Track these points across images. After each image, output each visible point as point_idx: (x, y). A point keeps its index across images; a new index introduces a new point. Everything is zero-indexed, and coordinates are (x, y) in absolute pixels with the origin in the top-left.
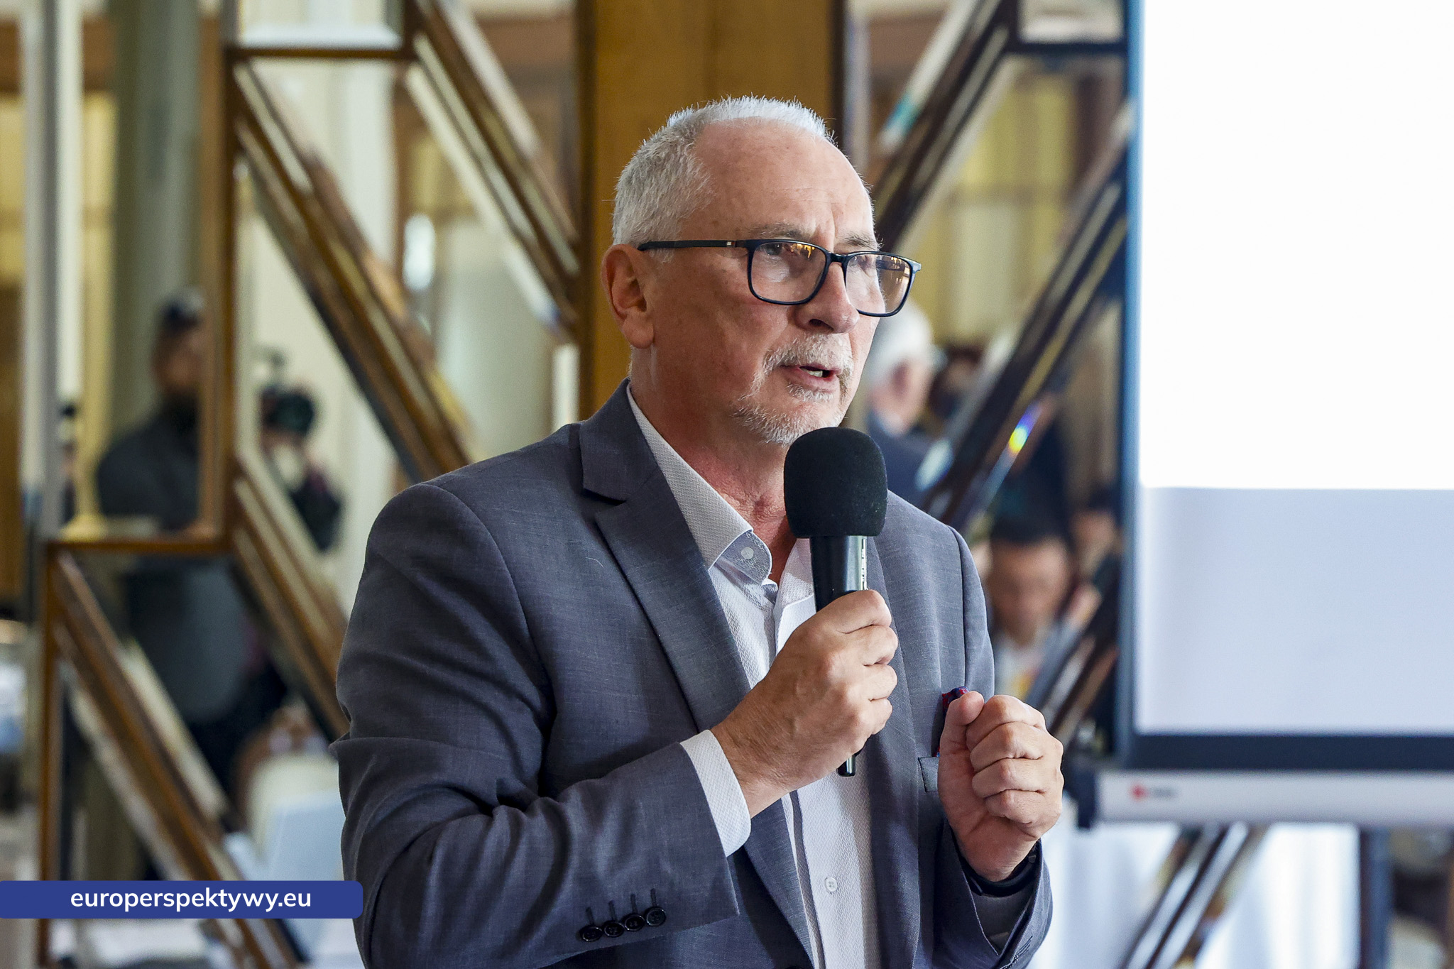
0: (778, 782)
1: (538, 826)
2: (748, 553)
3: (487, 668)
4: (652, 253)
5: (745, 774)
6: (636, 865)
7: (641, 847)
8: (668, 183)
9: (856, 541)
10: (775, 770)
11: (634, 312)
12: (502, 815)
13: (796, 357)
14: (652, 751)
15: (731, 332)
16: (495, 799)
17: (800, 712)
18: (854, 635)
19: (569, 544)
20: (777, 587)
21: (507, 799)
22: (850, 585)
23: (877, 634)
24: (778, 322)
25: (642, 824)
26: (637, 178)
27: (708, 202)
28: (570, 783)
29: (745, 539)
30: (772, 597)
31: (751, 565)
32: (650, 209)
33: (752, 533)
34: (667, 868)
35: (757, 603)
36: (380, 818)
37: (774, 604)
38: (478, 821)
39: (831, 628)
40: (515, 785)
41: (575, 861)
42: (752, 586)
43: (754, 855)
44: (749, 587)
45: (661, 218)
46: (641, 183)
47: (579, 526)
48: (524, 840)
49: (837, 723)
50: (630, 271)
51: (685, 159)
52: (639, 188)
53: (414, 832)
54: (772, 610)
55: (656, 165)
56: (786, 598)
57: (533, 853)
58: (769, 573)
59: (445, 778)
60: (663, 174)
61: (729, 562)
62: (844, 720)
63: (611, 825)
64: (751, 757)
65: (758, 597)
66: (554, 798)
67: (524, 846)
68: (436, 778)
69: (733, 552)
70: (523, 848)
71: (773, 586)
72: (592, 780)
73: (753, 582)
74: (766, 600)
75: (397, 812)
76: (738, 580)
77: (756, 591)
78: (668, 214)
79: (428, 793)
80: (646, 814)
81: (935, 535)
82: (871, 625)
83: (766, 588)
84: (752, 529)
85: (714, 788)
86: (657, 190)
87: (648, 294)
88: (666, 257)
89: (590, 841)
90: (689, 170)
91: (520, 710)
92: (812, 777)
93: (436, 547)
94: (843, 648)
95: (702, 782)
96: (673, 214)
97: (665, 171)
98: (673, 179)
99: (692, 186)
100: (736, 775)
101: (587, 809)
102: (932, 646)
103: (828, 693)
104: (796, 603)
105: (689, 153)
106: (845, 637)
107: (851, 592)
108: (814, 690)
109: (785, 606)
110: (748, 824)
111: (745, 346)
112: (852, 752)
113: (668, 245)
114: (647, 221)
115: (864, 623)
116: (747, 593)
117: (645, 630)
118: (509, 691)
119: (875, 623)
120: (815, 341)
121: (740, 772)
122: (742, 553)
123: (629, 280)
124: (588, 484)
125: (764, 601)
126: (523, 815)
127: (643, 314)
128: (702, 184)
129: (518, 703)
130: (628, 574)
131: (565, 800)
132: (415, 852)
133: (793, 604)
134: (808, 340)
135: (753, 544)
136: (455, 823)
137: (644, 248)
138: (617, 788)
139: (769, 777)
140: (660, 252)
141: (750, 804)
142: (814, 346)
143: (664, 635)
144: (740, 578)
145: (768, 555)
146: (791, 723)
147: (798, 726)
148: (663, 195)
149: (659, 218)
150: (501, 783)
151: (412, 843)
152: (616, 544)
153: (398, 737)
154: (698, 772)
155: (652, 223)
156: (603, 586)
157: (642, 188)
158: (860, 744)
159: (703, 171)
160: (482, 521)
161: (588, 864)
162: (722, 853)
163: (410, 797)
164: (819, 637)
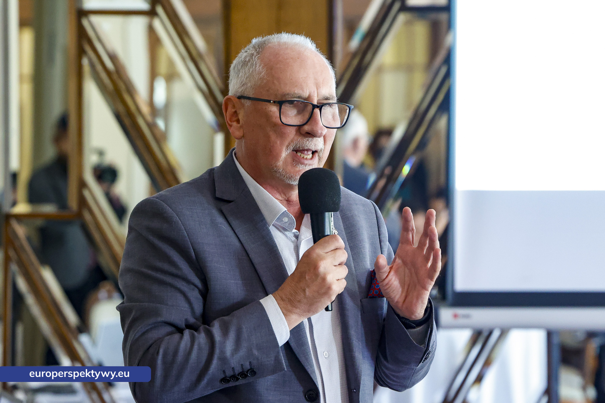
0: (300, 315)
1: (202, 338)
2: (286, 219)
3: (179, 273)
4: (243, 101)
5: (286, 312)
6: (242, 352)
7: (244, 345)
8: (249, 72)
9: (329, 215)
10: (299, 310)
11: (235, 124)
12: (187, 333)
13: (300, 146)
14: (248, 304)
15: (273, 137)
16: (184, 326)
17: (308, 286)
18: (329, 254)
19: (211, 220)
20: (298, 233)
21: (189, 326)
22: (327, 232)
23: (339, 252)
24: (291, 133)
25: (245, 335)
26: (238, 68)
27: (265, 81)
28: (215, 319)
29: (284, 214)
30: (297, 237)
31: (287, 224)
32: (242, 83)
33: (287, 211)
34: (256, 352)
35: (290, 239)
36: (137, 337)
37: (298, 240)
38: (177, 336)
39: (319, 251)
40: (192, 320)
41: (217, 351)
42: (288, 232)
43: (293, 344)
44: (287, 233)
45: (246, 86)
46: (239, 71)
47: (215, 213)
48: (196, 344)
49: (323, 291)
50: (234, 106)
51: (256, 63)
52: (238, 73)
53: (151, 342)
54: (297, 242)
55: (245, 63)
56: (303, 237)
57: (200, 349)
58: (295, 227)
59: (163, 319)
60: (247, 68)
61: (278, 223)
62: (326, 289)
63: (232, 335)
64: (288, 306)
65: (291, 237)
66: (209, 325)
67: (196, 346)
68: (160, 319)
69: (280, 219)
70: (196, 347)
71: (297, 232)
72: (224, 317)
73: (289, 231)
74: (294, 238)
75: (144, 334)
76: (282, 230)
77: (290, 234)
78: (249, 85)
79: (156, 326)
80: (246, 331)
81: (364, 205)
82: (336, 249)
83: (294, 233)
84: (287, 210)
85: (274, 319)
86: (245, 75)
87: (241, 117)
88: (247, 103)
89: (223, 343)
90: (257, 67)
91: (193, 290)
92: (315, 312)
93: (156, 224)
94: (325, 259)
95: (269, 317)
96: (251, 85)
97: (248, 66)
98: (251, 70)
99: (259, 74)
100: (283, 313)
101: (221, 330)
102: (365, 252)
103: (319, 278)
104: (306, 239)
105: (258, 60)
106: (325, 255)
107: (328, 235)
108: (313, 277)
109: (302, 240)
110: (288, 333)
111: (278, 142)
112: (330, 302)
113: (249, 98)
114: (241, 87)
115: (333, 248)
116: (286, 236)
117: (244, 254)
118: (189, 282)
119: (338, 248)
120: (308, 140)
121: (284, 311)
122: (283, 220)
123: (233, 110)
124: (218, 195)
125: (294, 239)
126: (196, 333)
127: (239, 125)
128: (263, 74)
129: (192, 287)
130: (236, 231)
131: (213, 326)
132: (151, 350)
133: (305, 240)
134: (304, 139)
135: (288, 216)
136: (168, 337)
137: (240, 98)
138: (234, 320)
139: (296, 313)
140: (246, 100)
141: (289, 325)
142: (307, 142)
143: (252, 256)
144: (283, 229)
145: (294, 220)
146: (304, 291)
147: (307, 293)
148: (247, 77)
149: (245, 86)
150: (186, 320)
151: (150, 346)
152: (230, 219)
153: (143, 303)
154: (267, 313)
155: (243, 88)
156: (226, 237)
157: (239, 73)
158: (333, 298)
159: (263, 68)
160: (174, 212)
161: (223, 352)
162: (278, 345)
163: (149, 327)
164: (314, 255)
